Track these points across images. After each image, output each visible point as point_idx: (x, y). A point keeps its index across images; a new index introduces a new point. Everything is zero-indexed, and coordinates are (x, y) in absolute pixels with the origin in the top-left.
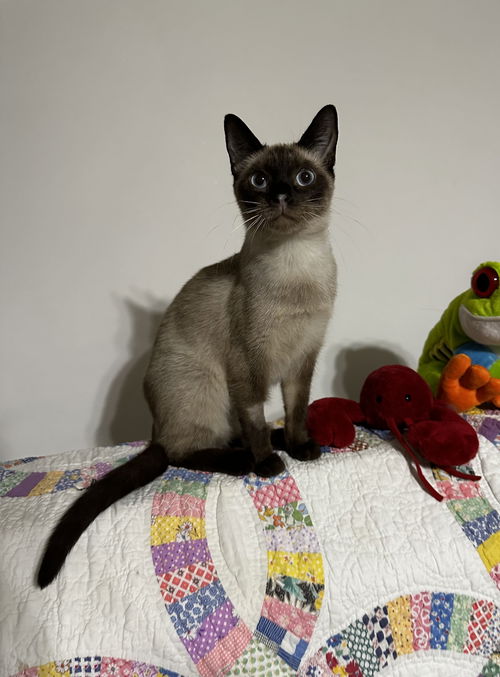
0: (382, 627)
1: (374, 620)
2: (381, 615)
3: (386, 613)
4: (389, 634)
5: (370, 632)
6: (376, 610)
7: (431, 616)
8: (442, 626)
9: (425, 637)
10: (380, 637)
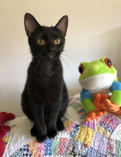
0: (27, 151)
1: (24, 150)
2: (26, 148)
3: (28, 147)
4: (30, 154)
5: (23, 153)
6: (25, 146)
7: (44, 145)
8: (49, 148)
9: (43, 152)
10: (27, 155)
